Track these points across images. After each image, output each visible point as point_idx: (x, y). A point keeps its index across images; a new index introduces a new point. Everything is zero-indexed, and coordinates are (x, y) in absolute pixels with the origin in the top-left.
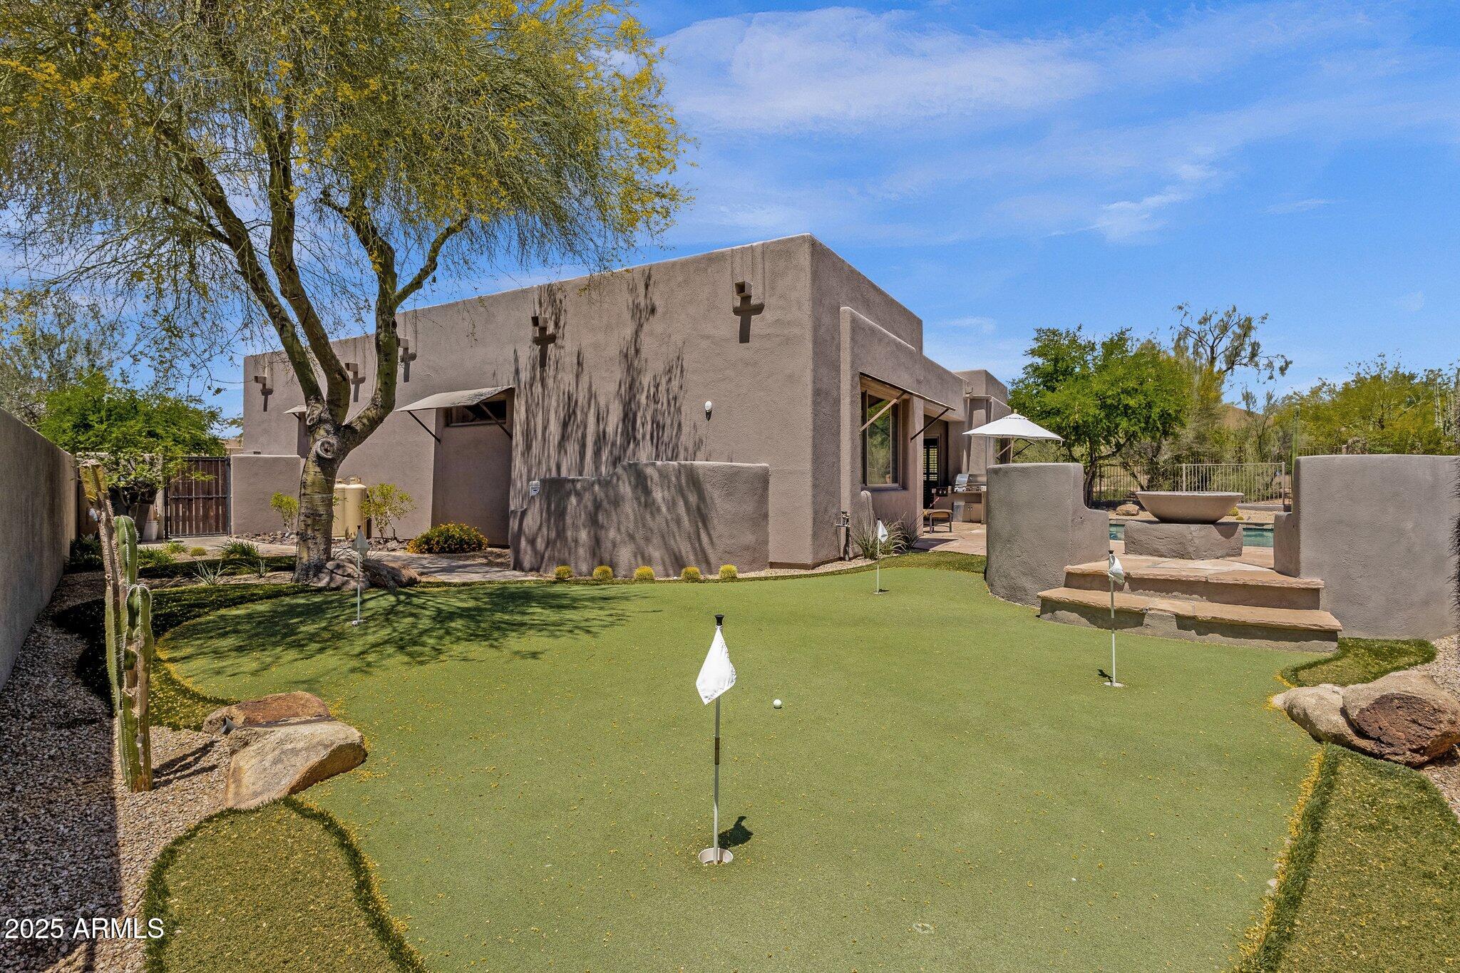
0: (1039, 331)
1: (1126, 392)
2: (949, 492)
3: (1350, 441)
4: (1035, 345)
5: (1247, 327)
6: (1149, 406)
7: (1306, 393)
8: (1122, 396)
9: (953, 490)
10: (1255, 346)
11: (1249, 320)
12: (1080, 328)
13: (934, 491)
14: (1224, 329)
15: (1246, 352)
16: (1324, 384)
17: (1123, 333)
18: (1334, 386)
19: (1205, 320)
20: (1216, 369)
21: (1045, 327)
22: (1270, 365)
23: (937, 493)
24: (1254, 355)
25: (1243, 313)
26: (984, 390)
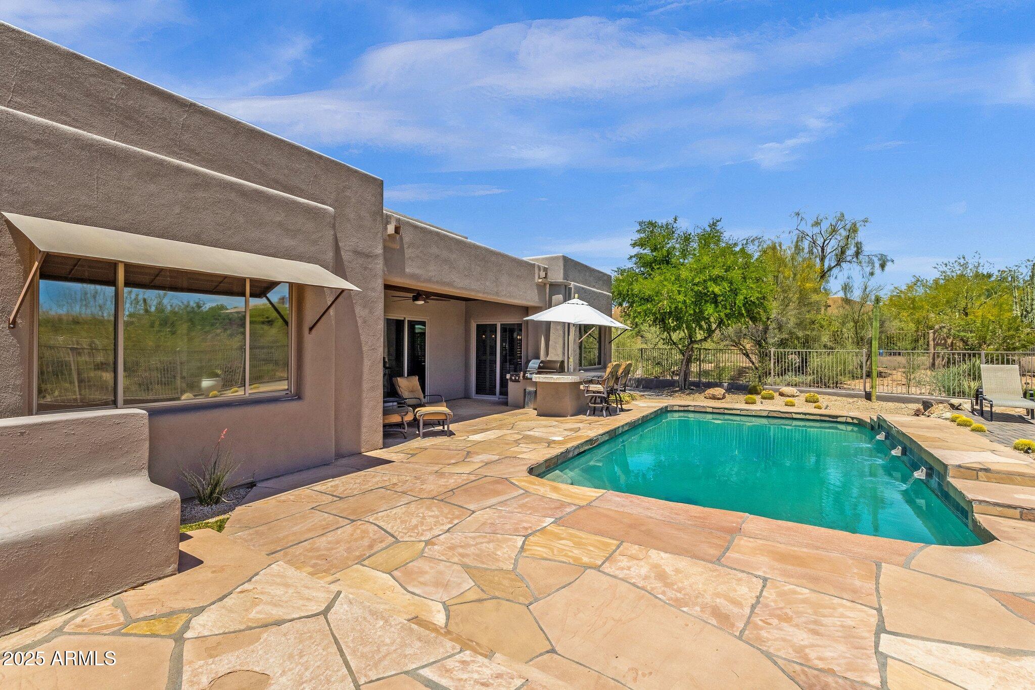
0: (640, 224)
1: (715, 280)
2: (521, 378)
3: (937, 327)
4: (637, 236)
5: (854, 230)
6: (735, 292)
7: (904, 288)
8: (709, 283)
9: (524, 376)
10: (859, 246)
11: (855, 225)
12: (676, 219)
13: (508, 376)
14: (834, 231)
15: (851, 251)
16: (918, 280)
17: (714, 224)
18: (927, 281)
19: (817, 224)
20: (826, 266)
21: (647, 220)
22: (871, 262)
23: (511, 378)
24: (857, 254)
25: (849, 218)
26: (562, 275)
